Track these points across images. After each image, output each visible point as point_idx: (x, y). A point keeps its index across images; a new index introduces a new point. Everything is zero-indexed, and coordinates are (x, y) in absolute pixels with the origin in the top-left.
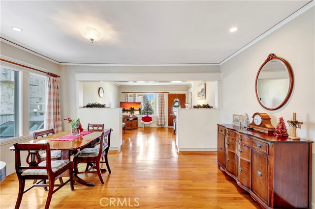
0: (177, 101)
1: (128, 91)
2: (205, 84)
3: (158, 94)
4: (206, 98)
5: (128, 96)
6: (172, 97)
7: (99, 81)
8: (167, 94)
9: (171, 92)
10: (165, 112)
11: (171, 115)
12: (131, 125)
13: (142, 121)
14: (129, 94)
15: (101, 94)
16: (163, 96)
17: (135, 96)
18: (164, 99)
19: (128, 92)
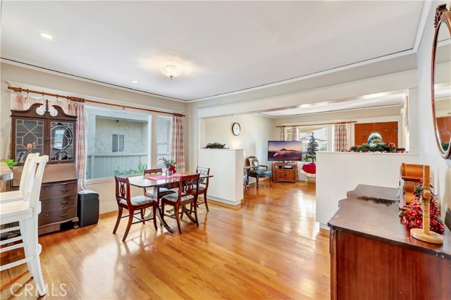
0: (376, 138)
1: (283, 125)
3: (333, 126)
5: (284, 132)
6: (363, 130)
7: (232, 115)
8: (353, 125)
9: (360, 121)
12: (285, 175)
13: (302, 172)
14: (286, 128)
15: (236, 132)
16: (344, 130)
17: (294, 132)
18: (345, 135)
19: (285, 126)
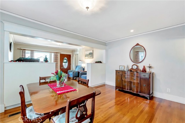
0: (65, 59)
2: (93, 50)
3: (53, 53)
4: (93, 58)
5: (25, 53)
6: (62, 56)
8: (59, 54)
9: (62, 53)
10: (58, 66)
11: (61, 68)
16: (57, 55)
18: (58, 57)
19: (25, 50)
